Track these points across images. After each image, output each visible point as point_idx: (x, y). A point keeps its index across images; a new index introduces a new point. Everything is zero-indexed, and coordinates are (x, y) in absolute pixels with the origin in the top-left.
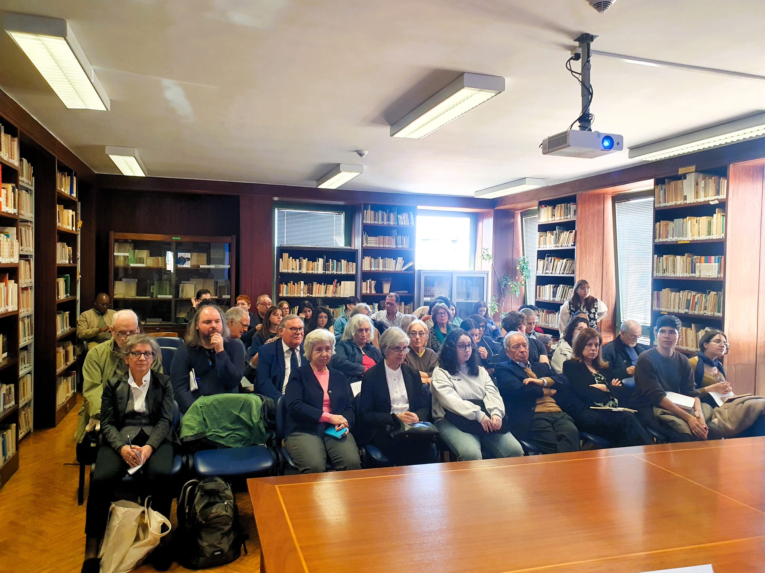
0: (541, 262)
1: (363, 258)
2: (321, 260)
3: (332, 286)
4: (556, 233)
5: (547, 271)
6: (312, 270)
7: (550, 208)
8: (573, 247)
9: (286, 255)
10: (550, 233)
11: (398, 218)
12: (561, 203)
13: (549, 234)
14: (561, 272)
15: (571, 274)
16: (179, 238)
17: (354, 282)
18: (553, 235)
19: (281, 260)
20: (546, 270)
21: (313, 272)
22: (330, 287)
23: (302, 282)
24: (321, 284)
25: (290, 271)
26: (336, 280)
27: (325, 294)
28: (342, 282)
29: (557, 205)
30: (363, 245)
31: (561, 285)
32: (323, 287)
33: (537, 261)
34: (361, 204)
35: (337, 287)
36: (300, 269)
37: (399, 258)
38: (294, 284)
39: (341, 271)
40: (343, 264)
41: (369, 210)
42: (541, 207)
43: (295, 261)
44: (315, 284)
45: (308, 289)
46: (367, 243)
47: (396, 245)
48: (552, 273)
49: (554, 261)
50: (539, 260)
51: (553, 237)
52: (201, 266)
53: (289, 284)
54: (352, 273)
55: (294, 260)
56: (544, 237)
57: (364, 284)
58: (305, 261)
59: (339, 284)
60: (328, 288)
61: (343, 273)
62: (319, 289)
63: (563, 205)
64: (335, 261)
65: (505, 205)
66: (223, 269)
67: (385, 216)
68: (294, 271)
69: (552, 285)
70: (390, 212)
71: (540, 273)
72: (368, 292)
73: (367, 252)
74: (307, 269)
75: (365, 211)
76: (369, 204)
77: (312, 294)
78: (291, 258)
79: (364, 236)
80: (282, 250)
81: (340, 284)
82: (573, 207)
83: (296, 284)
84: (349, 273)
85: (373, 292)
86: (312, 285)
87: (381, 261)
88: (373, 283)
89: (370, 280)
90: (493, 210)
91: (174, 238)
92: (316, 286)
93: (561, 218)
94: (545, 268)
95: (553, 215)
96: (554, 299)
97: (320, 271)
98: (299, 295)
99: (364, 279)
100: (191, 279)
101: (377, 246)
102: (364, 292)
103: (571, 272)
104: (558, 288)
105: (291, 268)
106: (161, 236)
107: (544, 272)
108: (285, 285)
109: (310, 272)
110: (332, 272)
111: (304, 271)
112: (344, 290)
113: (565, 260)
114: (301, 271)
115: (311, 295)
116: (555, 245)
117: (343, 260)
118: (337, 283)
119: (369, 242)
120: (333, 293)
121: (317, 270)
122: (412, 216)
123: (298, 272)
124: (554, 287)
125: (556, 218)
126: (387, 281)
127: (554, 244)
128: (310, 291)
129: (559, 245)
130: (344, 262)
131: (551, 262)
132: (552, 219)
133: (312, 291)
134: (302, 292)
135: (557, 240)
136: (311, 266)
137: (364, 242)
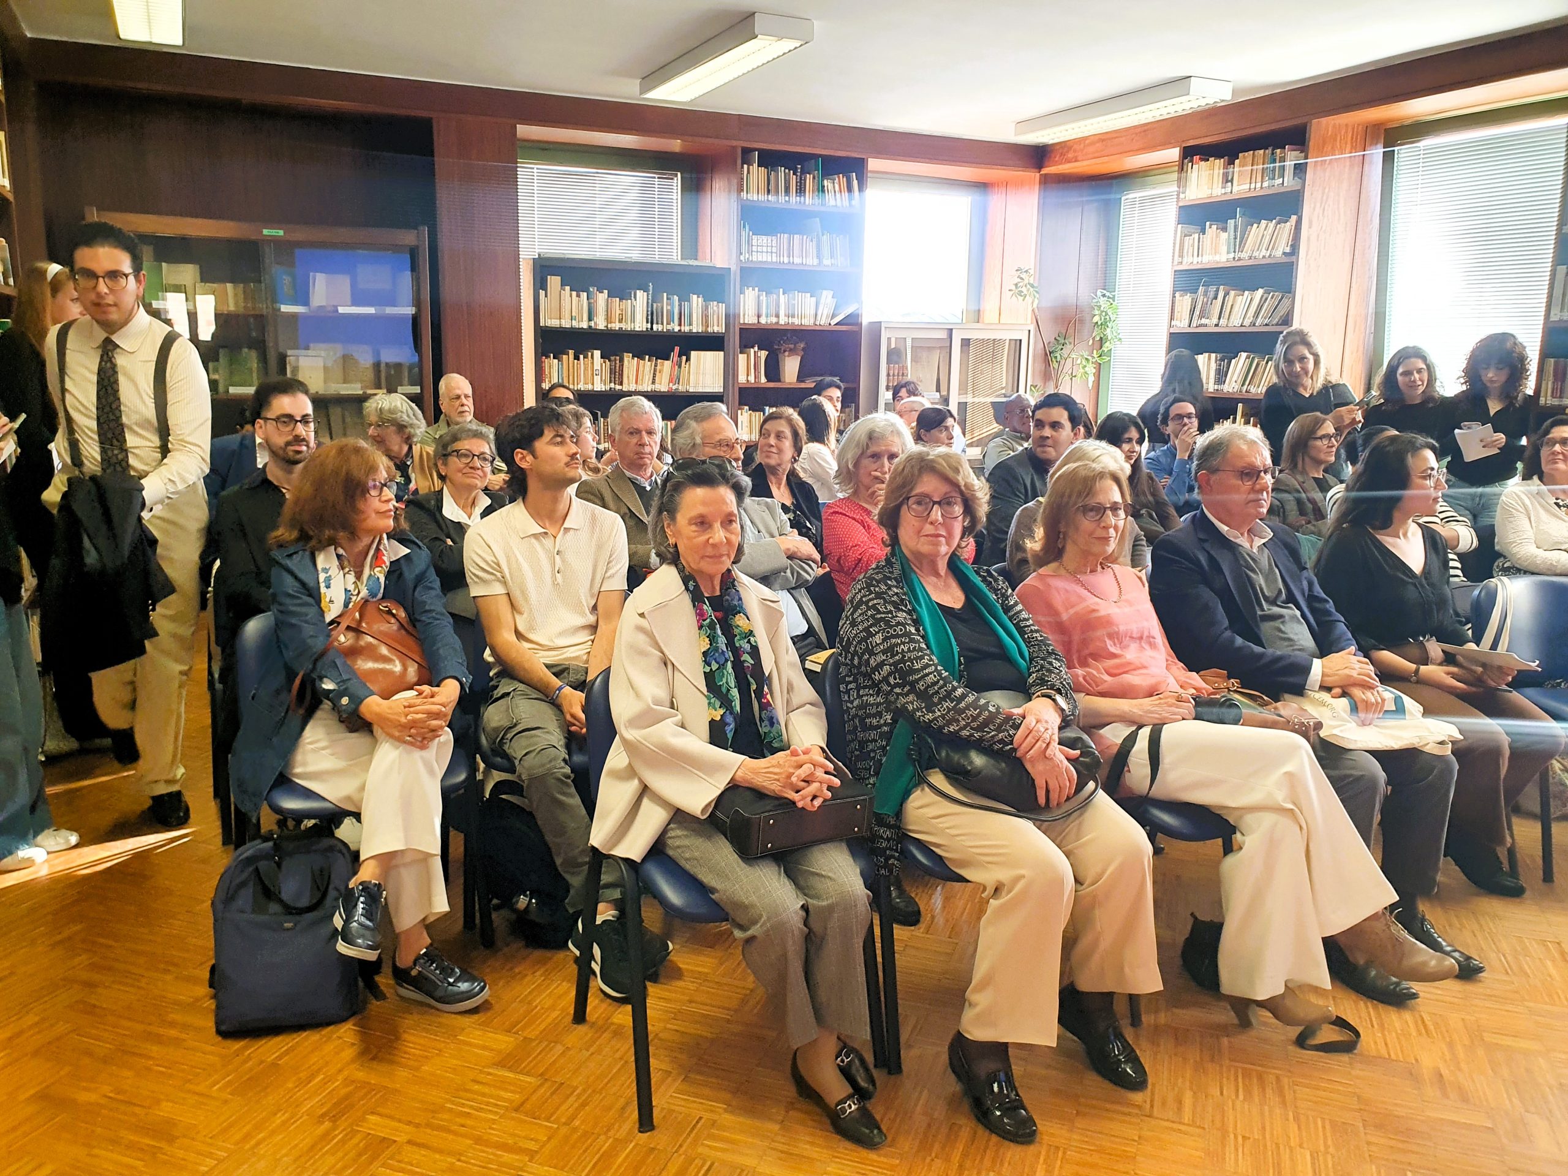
0: (1184, 302)
1: (742, 292)
2: (639, 293)
3: (667, 364)
4: (1236, 227)
5: (1204, 321)
6: (620, 321)
7: (1218, 164)
8: (1285, 260)
9: (554, 281)
10: (1214, 227)
11: (823, 187)
12: (1254, 150)
13: (1212, 230)
14: (1247, 322)
15: (1277, 324)
16: (281, 233)
17: (722, 353)
18: (1225, 229)
19: (542, 293)
20: (1201, 317)
21: (624, 326)
22: (663, 365)
23: (597, 353)
24: (643, 359)
25: (566, 324)
26: (677, 349)
27: (653, 383)
28: (693, 353)
29: (1241, 155)
30: (742, 258)
31: (1244, 355)
32: (647, 365)
33: (1174, 297)
34: (734, 148)
35: (680, 367)
36: (590, 319)
37: (825, 293)
38: (577, 358)
39: (690, 324)
40: (695, 305)
41: (756, 165)
42: (1192, 161)
43: (578, 296)
44: (627, 357)
45: (612, 372)
46: (751, 252)
47: (818, 257)
48: (1217, 325)
49: (1226, 294)
50: (1177, 294)
51: (1224, 236)
52: (341, 310)
53: (565, 357)
54: (716, 329)
55: (574, 293)
56: (1196, 236)
57: (742, 358)
58: (602, 298)
59: (684, 358)
60: (658, 368)
61: (695, 331)
62: (637, 371)
63: (1262, 152)
64: (676, 298)
65: (1076, 161)
66: (399, 318)
67: (793, 179)
68: (575, 324)
69: (1213, 355)
70: (803, 172)
71: (1182, 325)
72: (752, 379)
73: (751, 274)
74: (608, 319)
75: (745, 166)
76: (756, 150)
77: (621, 384)
78: (568, 288)
79: (743, 233)
80: (544, 268)
81: (688, 360)
82: (1292, 158)
83: (581, 357)
84: (710, 330)
85: (763, 380)
86: (622, 360)
87: (782, 297)
88: (763, 354)
89: (756, 348)
90: (1038, 175)
91: (266, 232)
92: (630, 363)
93: (1253, 186)
94: (1197, 313)
95: (1227, 180)
96: (1219, 387)
97: (640, 324)
98: (590, 387)
99: (744, 347)
100: (312, 345)
101: (774, 260)
102: (742, 378)
103: (1275, 322)
104: (1233, 361)
105: (568, 316)
106: (231, 224)
107: (1194, 324)
108: (556, 361)
109: (616, 326)
110: (669, 327)
111: (600, 324)
112: (697, 373)
113: (1261, 291)
114: (592, 324)
115: (618, 387)
116: (1232, 255)
117: (695, 297)
118: (680, 356)
119: (754, 249)
120: (671, 381)
121: (633, 320)
122: (855, 182)
123: (584, 325)
124: (1222, 360)
125: (1236, 189)
126: (792, 352)
127: (1228, 253)
128: (617, 375)
129: (1244, 255)
130: (696, 301)
131: (1216, 298)
132: (1223, 191)
133: (621, 375)
134: (597, 379)
135: (1239, 242)
136: (618, 312)
137: (744, 248)
